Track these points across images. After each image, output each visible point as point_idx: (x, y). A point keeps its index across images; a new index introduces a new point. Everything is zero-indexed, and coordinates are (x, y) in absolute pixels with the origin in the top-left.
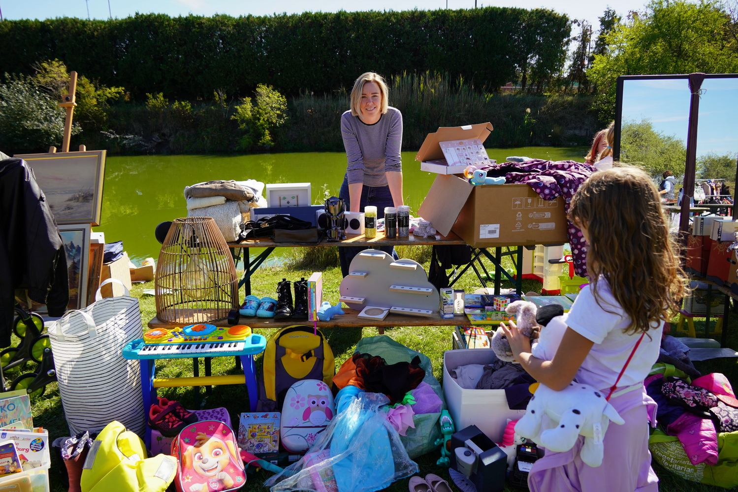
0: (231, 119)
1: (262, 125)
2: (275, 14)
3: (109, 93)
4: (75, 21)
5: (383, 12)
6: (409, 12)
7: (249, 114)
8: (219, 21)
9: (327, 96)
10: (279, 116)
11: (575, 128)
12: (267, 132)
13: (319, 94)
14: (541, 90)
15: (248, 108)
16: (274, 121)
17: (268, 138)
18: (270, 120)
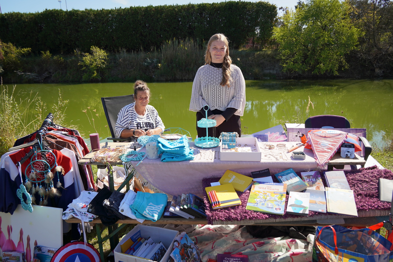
0: (78, 64)
1: (93, 68)
2: (115, 8)
3: (23, 51)
4: (18, 14)
5: (172, 5)
6: (186, 5)
7: (88, 62)
8: (87, 12)
9: (134, 52)
10: (103, 63)
11: (270, 69)
12: (95, 72)
13: (129, 51)
15: (87, 58)
16: (99, 66)
17: (95, 75)
18: (97, 65)
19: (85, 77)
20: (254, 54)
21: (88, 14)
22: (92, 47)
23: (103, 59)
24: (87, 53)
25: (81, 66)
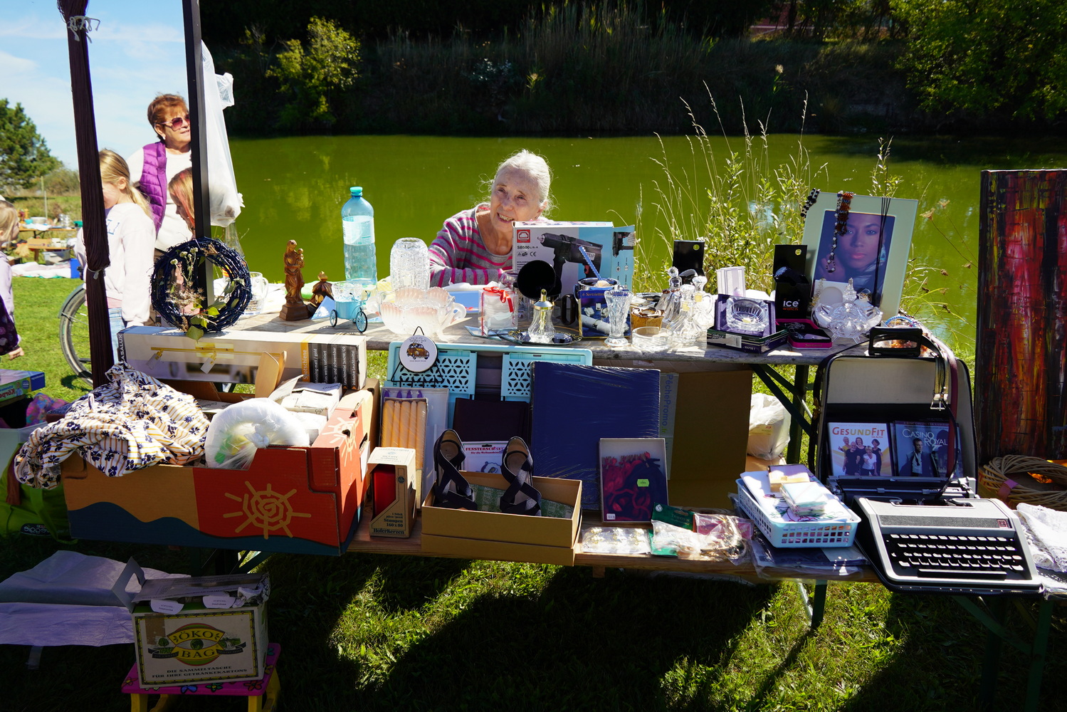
1: (315, 87)
7: (296, 68)
9: (433, 39)
10: (346, 73)
11: (866, 102)
12: (323, 99)
13: (418, 35)
14: (822, 33)
15: (294, 57)
16: (335, 80)
17: (323, 108)
18: (329, 79)
19: (287, 113)
20: (818, 53)
22: (312, 20)
23: (345, 60)
24: (295, 39)
25: (274, 81)
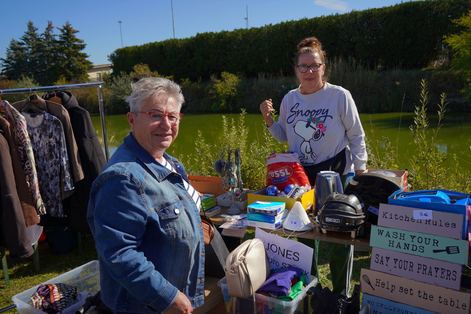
0: (209, 93)
12: (223, 101)
15: (219, 86)
17: (223, 104)
18: (226, 93)
19: (213, 106)
21: (237, 35)
22: (222, 73)
23: (234, 86)
24: (219, 79)
25: (212, 95)
